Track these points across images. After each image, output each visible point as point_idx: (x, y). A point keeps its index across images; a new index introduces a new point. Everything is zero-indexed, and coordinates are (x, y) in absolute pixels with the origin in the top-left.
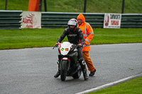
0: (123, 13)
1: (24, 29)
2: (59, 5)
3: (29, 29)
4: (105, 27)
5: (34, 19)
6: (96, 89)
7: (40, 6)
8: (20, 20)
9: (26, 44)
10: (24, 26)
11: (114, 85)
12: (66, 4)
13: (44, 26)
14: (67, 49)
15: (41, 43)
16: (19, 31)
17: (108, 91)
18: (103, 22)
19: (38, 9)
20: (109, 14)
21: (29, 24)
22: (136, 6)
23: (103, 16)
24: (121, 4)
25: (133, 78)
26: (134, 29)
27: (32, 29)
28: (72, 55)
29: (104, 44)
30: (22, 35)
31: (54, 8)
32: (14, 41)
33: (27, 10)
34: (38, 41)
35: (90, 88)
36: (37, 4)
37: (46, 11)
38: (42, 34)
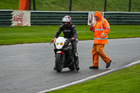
0: (105, 11)
1: (15, 27)
2: (47, 4)
3: (20, 27)
4: (89, 24)
5: (24, 18)
6: (81, 81)
7: (30, 6)
8: (11, 18)
9: (17, 40)
10: (14, 24)
11: (98, 77)
12: (53, 3)
13: (33, 23)
14: (61, 44)
15: (30, 40)
16: (10, 29)
17: (92, 82)
18: (87, 19)
19: (27, 8)
20: (93, 12)
21: (20, 22)
22: (117, 5)
23: (87, 14)
24: (104, 3)
25: (115, 71)
26: (116, 26)
27: (23, 27)
28: (66, 49)
29: (88, 39)
30: (13, 32)
31: (42, 7)
32: (6, 38)
33: (17, 9)
34: (28, 37)
35: (76, 81)
36: (27, 3)
37: (35, 10)
38: (31, 31)
